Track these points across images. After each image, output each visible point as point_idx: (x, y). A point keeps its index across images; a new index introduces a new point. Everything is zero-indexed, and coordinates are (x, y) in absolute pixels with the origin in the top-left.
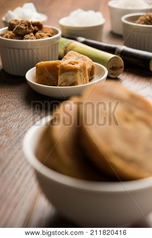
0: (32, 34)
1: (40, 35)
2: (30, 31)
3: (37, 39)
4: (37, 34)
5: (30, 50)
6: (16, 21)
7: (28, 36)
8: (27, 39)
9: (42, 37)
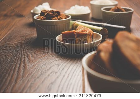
0: (56, 17)
1: (60, 18)
2: (54, 16)
3: (58, 19)
4: (59, 17)
5: (55, 26)
6: (45, 10)
7: (54, 18)
8: (53, 20)
9: (61, 18)
